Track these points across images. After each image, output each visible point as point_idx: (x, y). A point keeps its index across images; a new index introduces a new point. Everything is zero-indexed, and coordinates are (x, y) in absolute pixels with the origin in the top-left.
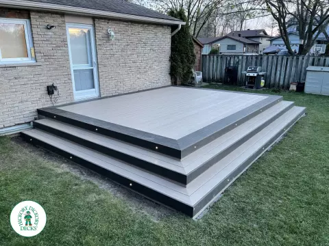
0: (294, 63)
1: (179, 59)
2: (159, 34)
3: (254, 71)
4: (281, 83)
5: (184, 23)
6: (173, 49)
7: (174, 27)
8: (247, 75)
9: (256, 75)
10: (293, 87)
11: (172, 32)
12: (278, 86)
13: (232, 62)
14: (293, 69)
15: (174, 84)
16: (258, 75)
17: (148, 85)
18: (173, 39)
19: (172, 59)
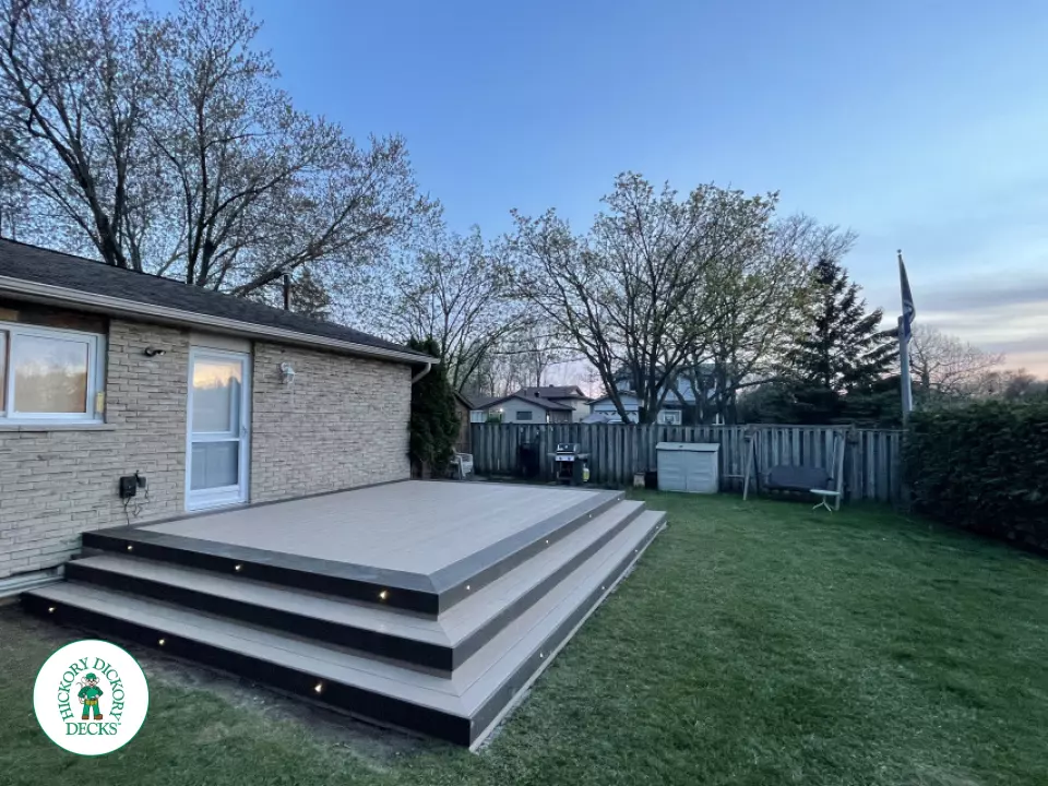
0: (635, 437)
1: (427, 426)
2: (389, 379)
3: (569, 451)
4: (618, 474)
5: (437, 361)
6: (416, 407)
7: (416, 368)
8: (558, 459)
9: (572, 459)
10: (640, 480)
11: (413, 376)
12: (615, 480)
13: (528, 437)
14: (635, 447)
15: (417, 474)
16: (577, 459)
17: (361, 477)
18: (415, 389)
19: (414, 426)
